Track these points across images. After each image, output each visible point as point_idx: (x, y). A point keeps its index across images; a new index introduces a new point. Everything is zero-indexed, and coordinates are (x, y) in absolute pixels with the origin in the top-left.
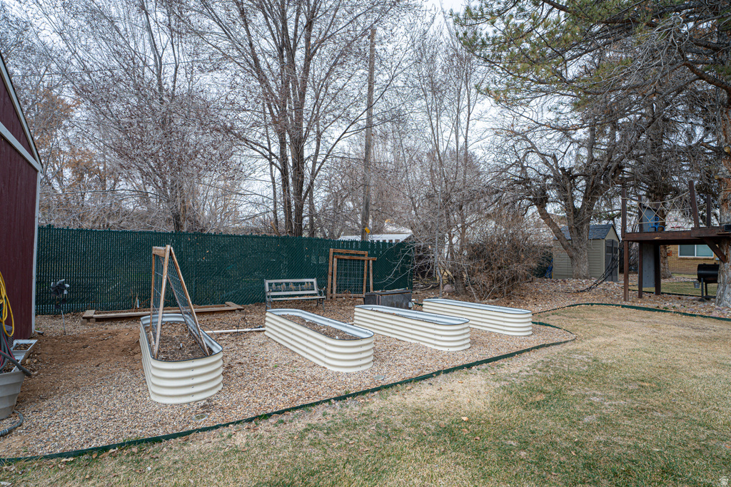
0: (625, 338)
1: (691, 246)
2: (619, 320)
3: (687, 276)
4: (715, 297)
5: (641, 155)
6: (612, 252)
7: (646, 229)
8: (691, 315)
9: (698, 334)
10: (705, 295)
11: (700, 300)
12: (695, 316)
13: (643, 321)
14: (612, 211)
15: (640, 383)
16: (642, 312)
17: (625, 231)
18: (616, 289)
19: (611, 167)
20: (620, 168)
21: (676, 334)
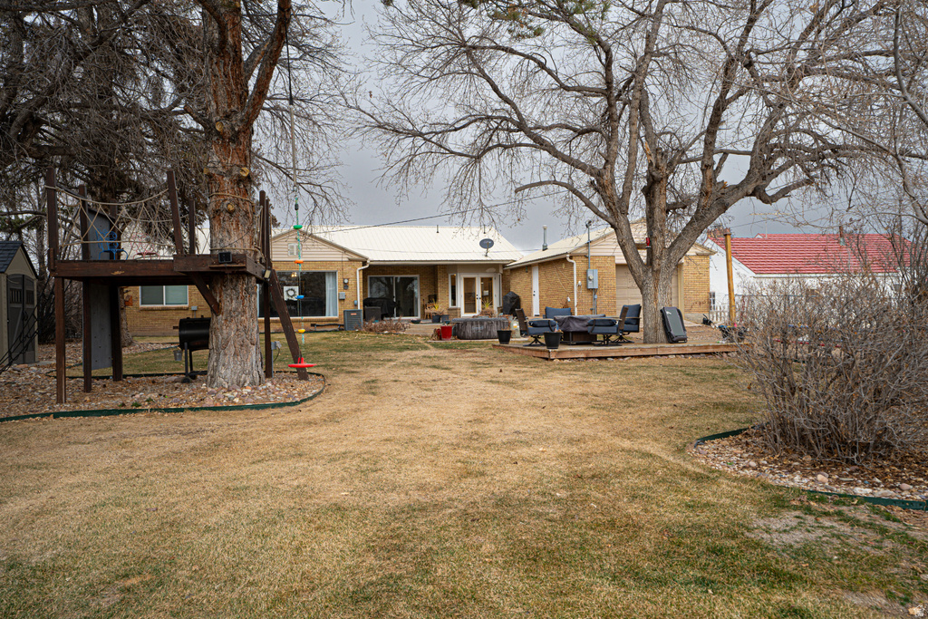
0: (72, 486)
1: (156, 288)
2: (53, 447)
3: (154, 340)
4: (205, 373)
5: (76, 106)
6: (22, 302)
7: (94, 255)
8: (177, 410)
9: (191, 443)
10: (189, 371)
11: (185, 381)
12: (182, 410)
13: (100, 439)
14: (16, 214)
15: (121, 583)
16: (95, 420)
17: (55, 258)
18: (36, 379)
19: (14, 116)
20: (34, 122)
21: (162, 452)
